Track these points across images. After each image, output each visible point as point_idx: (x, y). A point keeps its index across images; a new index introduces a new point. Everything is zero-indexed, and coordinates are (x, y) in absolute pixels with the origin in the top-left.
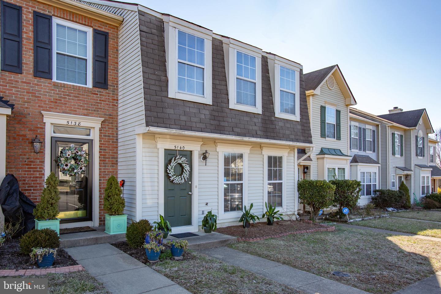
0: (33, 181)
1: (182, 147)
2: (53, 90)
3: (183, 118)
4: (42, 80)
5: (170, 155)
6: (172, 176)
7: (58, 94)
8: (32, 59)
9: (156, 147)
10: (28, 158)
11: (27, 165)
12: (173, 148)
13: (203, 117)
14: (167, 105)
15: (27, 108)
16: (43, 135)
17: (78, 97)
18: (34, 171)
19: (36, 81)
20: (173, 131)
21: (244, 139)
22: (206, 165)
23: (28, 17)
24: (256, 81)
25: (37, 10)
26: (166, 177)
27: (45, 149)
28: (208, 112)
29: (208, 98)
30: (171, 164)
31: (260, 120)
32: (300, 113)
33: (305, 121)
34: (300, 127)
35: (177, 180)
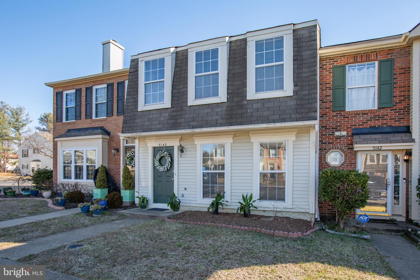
0: (117, 170)
1: (164, 144)
3: (147, 123)
4: (120, 117)
5: (156, 150)
6: (157, 166)
8: (116, 107)
9: (147, 147)
10: (115, 159)
11: (115, 162)
12: (158, 146)
13: (162, 119)
14: (137, 117)
15: (115, 133)
16: (120, 146)
18: (117, 165)
19: (118, 118)
20: (134, 135)
21: (195, 131)
22: (181, 157)
23: (115, 86)
24: (219, 71)
25: (119, 81)
26: (154, 167)
27: (120, 153)
28: (167, 114)
29: (167, 103)
30: (157, 157)
31: (224, 108)
32: (295, 85)
33: (306, 92)
34: (292, 103)
35: (161, 169)
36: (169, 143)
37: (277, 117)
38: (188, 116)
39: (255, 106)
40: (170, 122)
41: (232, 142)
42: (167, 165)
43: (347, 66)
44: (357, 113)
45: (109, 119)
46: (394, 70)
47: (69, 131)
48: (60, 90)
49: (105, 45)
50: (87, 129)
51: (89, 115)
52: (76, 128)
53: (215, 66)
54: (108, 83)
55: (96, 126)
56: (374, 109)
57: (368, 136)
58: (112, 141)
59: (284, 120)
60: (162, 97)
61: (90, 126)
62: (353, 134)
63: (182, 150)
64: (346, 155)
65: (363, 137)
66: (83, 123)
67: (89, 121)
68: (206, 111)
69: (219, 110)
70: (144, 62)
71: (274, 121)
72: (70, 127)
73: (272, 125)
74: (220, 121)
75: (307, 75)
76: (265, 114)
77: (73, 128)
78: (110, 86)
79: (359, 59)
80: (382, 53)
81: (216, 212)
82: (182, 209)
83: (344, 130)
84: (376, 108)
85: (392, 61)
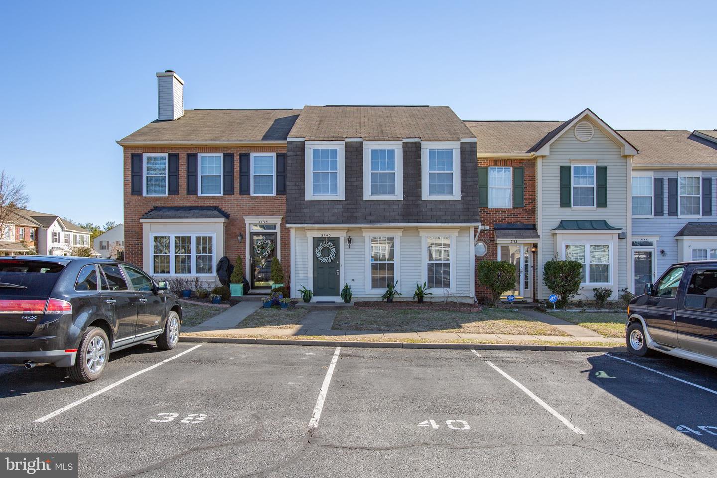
1: (328, 235)
2: (251, 201)
3: (316, 214)
4: (245, 196)
5: (317, 241)
6: (318, 257)
7: (254, 203)
8: (239, 184)
9: (306, 236)
11: (237, 251)
12: (321, 236)
13: (335, 211)
14: (304, 206)
15: (236, 215)
16: (245, 231)
17: (266, 203)
19: (241, 197)
22: (349, 248)
23: (237, 158)
24: (396, 171)
25: (241, 152)
26: (315, 258)
27: (246, 241)
28: (340, 207)
29: (340, 195)
30: (319, 248)
31: (400, 206)
32: (462, 191)
33: (470, 198)
34: (460, 206)
35: (324, 260)
36: (333, 234)
37: (448, 217)
38: (364, 210)
39: (429, 206)
40: (345, 214)
41: (401, 235)
42: (332, 256)
43: (489, 167)
44: (497, 211)
45: (228, 197)
46: (524, 177)
47: (156, 208)
48: (139, 152)
49: (161, 78)
50: (190, 208)
51: (192, 190)
52: (169, 205)
53: (392, 165)
54: (225, 152)
55: (205, 205)
56: (509, 207)
57: (507, 231)
58: (232, 225)
59: (454, 221)
60: (334, 189)
61: (196, 204)
62: (495, 229)
63: (349, 241)
64: (489, 247)
65: (503, 231)
66: (184, 199)
67: (192, 197)
68: (383, 206)
69: (395, 207)
70: (312, 150)
71: (446, 221)
72: (158, 204)
73: (446, 224)
74: (397, 217)
75: (470, 183)
76: (438, 213)
77: (163, 205)
78: (228, 158)
79: (499, 164)
80: (516, 162)
81: (390, 300)
82: (353, 300)
83: (487, 225)
84: (512, 207)
85: (522, 169)
